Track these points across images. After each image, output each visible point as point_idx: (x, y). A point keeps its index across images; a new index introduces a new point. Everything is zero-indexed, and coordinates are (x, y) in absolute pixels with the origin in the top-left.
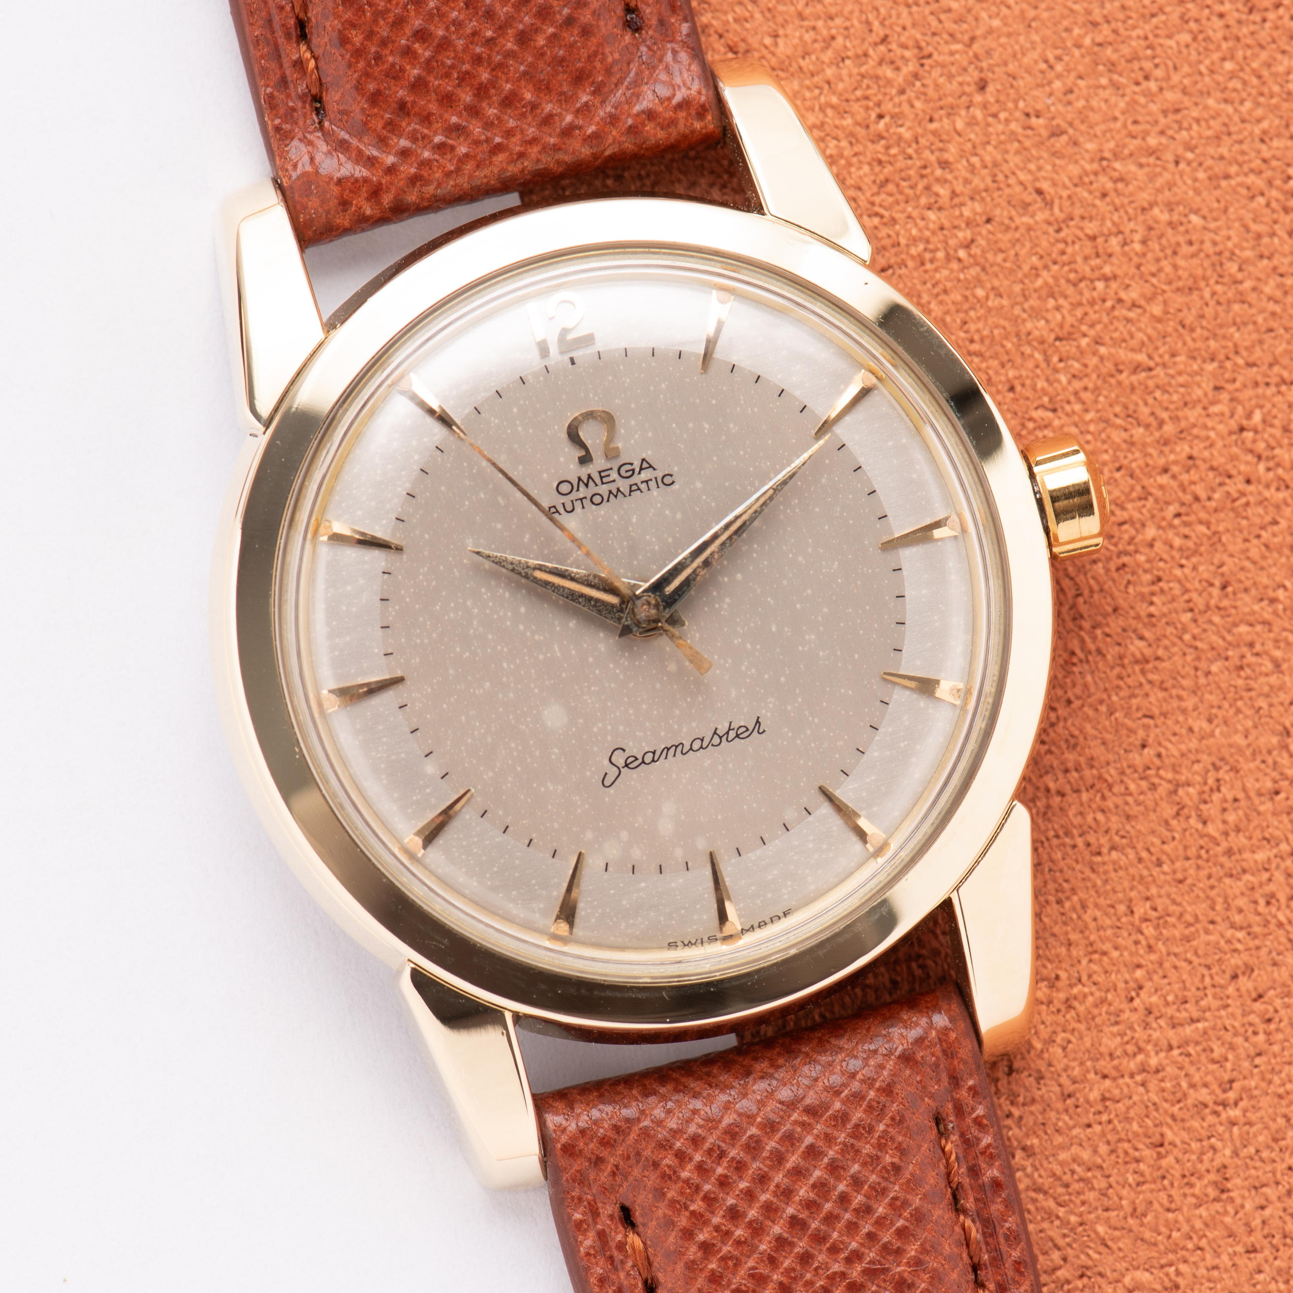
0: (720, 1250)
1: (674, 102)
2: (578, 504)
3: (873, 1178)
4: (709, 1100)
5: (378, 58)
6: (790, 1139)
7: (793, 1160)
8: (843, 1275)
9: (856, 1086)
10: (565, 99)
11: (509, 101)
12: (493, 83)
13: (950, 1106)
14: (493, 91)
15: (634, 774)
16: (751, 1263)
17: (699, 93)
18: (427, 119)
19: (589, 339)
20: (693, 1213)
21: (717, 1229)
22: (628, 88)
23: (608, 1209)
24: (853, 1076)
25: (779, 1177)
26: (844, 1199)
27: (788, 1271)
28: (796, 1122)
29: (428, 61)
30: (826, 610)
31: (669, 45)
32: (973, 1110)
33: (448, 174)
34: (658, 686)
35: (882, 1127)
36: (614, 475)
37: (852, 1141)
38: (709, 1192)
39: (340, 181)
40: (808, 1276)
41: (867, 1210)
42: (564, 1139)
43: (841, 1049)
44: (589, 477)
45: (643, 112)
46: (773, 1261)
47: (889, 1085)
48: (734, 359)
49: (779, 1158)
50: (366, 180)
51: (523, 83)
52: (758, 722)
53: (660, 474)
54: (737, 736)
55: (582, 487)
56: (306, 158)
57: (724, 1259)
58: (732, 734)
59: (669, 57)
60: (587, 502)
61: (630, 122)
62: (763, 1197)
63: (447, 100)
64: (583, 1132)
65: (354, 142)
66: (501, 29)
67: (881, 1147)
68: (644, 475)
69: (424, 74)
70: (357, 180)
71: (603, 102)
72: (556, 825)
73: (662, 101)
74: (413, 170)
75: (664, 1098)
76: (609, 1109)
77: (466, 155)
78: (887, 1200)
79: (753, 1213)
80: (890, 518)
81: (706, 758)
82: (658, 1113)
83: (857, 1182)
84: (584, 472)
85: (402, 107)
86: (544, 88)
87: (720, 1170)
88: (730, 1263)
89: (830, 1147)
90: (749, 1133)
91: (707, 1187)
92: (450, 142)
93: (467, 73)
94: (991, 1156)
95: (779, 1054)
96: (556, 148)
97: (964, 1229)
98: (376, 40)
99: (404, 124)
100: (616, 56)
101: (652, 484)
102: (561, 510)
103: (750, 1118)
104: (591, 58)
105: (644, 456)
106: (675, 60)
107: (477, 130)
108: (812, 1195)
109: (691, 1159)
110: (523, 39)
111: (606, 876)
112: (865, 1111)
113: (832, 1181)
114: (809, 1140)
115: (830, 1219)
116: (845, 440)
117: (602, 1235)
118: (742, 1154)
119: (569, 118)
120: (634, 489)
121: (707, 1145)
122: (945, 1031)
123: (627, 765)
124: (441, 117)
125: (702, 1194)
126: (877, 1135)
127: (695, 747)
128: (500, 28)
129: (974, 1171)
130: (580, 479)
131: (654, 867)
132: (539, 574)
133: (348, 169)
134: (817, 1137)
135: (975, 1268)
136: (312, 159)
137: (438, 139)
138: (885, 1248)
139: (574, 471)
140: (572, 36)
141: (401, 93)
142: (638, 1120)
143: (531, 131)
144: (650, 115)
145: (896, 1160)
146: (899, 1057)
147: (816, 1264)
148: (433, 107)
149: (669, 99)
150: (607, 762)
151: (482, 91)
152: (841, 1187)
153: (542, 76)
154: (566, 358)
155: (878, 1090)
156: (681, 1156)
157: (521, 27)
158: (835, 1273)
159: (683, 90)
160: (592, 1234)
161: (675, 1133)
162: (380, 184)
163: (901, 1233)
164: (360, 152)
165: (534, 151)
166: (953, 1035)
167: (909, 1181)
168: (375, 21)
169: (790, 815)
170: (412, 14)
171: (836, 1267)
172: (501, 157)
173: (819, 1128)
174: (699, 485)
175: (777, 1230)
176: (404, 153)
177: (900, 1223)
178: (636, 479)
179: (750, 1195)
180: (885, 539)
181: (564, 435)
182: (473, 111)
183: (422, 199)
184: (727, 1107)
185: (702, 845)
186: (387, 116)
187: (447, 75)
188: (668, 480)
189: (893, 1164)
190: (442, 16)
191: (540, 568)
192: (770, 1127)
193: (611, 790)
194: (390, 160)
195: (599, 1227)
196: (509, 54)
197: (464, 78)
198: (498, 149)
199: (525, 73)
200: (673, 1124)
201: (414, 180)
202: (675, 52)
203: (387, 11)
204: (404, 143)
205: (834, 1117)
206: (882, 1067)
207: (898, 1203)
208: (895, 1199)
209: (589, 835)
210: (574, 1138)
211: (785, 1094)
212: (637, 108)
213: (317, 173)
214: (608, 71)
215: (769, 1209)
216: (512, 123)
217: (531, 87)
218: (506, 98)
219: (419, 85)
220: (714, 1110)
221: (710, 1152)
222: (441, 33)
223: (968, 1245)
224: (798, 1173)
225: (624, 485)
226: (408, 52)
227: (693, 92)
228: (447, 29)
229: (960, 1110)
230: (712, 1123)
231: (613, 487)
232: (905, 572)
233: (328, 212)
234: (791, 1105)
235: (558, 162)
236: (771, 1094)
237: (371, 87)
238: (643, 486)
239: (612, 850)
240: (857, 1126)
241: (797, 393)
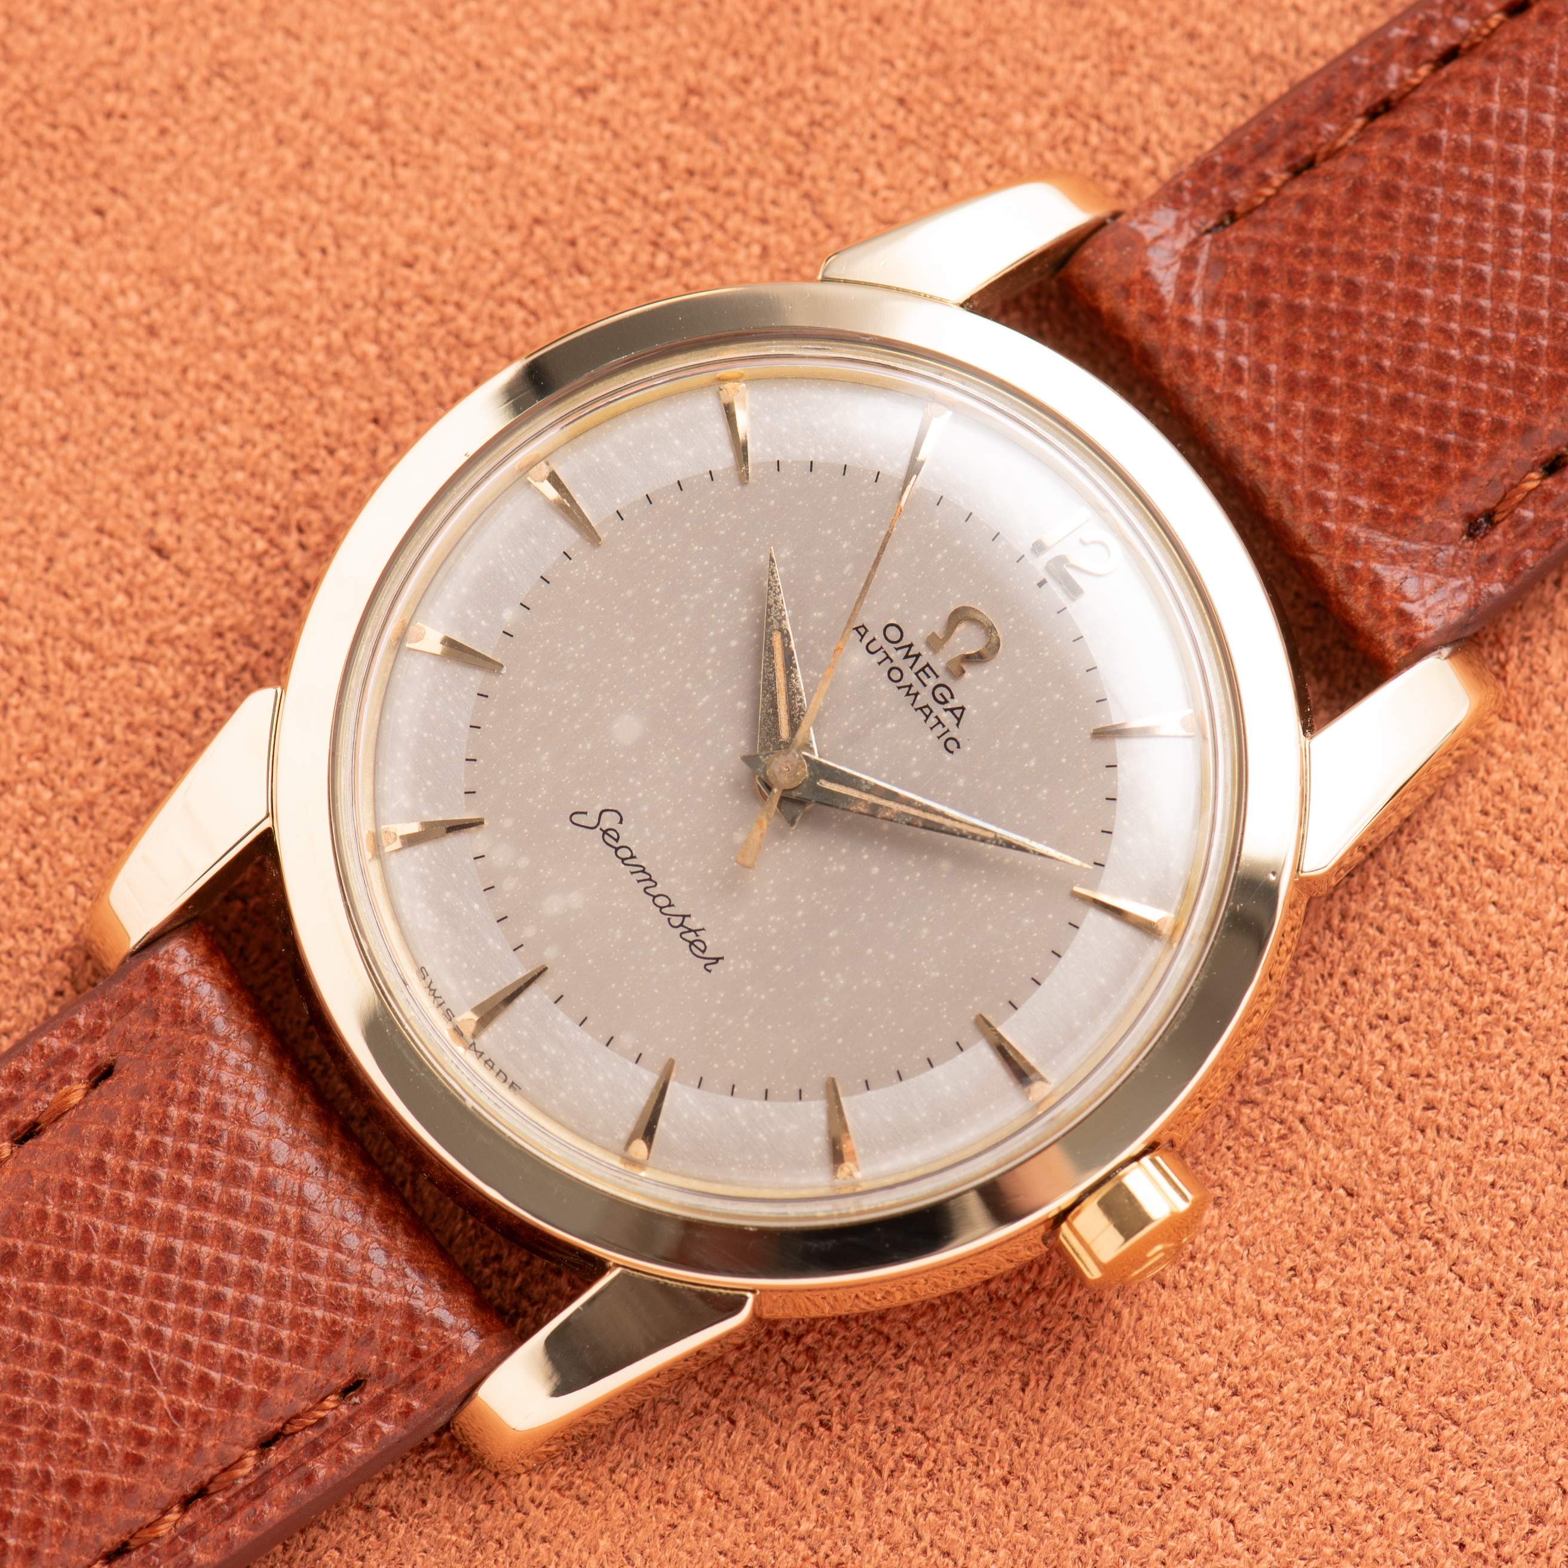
0: (102, 1183)
1: (1404, 605)
2: (881, 656)
3: (256, 1325)
4: (271, 1108)
5: (1305, 254)
6: (261, 1215)
7: (239, 1226)
8: (128, 1333)
9: (354, 1267)
10: (1351, 483)
11: (1321, 420)
12: (1333, 393)
13: (379, 1390)
14: (1324, 396)
15: (599, 844)
16: (100, 1224)
17: (1427, 629)
18: (1261, 337)
19: (1074, 590)
20: (132, 1137)
21: (125, 1170)
22: (1396, 547)
23: (102, 1050)
24: (366, 1259)
25: (212, 1218)
26: (216, 1300)
27: (108, 1268)
28: (284, 1213)
29: (1325, 310)
30: (879, 984)
31: (1469, 579)
32: (385, 1420)
33: (1209, 390)
34: (711, 830)
35: (319, 1313)
36: (931, 683)
37: (289, 1284)
38: (164, 1145)
39: (1146, 274)
40: (111, 1294)
41: (215, 1333)
42: (161, 966)
43: (393, 1237)
44: (918, 656)
45: (1376, 574)
46: (112, 1246)
47: (371, 1304)
48: (1123, 763)
49: (233, 1209)
50: (1161, 302)
51: (1348, 425)
52: (717, 959)
53: (954, 733)
54: (691, 943)
55: (902, 653)
56: (1158, 231)
57: (93, 1191)
58: (691, 936)
59: (1457, 583)
60: (887, 664)
61: (1358, 565)
62: (182, 1208)
63: (1292, 351)
64: (177, 982)
65: (1200, 272)
66: (1400, 375)
67: (295, 1323)
68: (946, 717)
69: (1309, 312)
70: (1156, 292)
71: (1368, 526)
72: (503, 781)
73: (1398, 590)
74: (1195, 348)
75: (254, 1057)
76: (216, 1002)
77: (1238, 400)
78: (236, 1350)
79: (159, 1204)
80: (1016, 1015)
81: (651, 917)
82: (233, 1057)
83: (241, 1308)
84: (919, 647)
85: (1262, 304)
86: (1354, 453)
87: (193, 1148)
88: (91, 1200)
89: (271, 1262)
90: (250, 1164)
91: (168, 1140)
92: (1246, 375)
93: (1331, 358)
94: (339, 1460)
95: (359, 1172)
96: (1292, 496)
97: (241, 1458)
98: (1324, 243)
99: (1243, 315)
100: (1428, 519)
101: (940, 730)
102: (866, 640)
103: (267, 1159)
104: (1411, 490)
105: (968, 707)
106: (1454, 591)
107: (1272, 399)
108: (206, 1262)
109: (195, 1110)
110: (1399, 403)
111: (469, 860)
112: (330, 1287)
113: (233, 1279)
114: (270, 1235)
115: (188, 1294)
116: (1083, 927)
117: (69, 1055)
118: (223, 1166)
119: (1331, 495)
120: (925, 711)
121: (217, 1123)
122: (462, 1350)
123: (605, 832)
124: (1270, 352)
125: (159, 1138)
126: (307, 1310)
127: (659, 901)
128: (1399, 372)
129: (314, 1449)
130: (910, 646)
131: (502, 911)
132: (777, 638)
133: (1166, 280)
134: (277, 1243)
135: (202, 1492)
136: (1161, 237)
137: (1243, 360)
138: (180, 1369)
139: (916, 635)
140: (1427, 459)
141: (1276, 297)
142: (216, 1038)
143: (1298, 460)
144: (1377, 584)
145: (287, 1344)
146: (410, 1306)
147: (128, 1297)
148: (1276, 340)
149: (1404, 598)
150: (599, 808)
151: (1319, 384)
152: (230, 1293)
153: (1365, 443)
154: (1044, 575)
155: (361, 1294)
156: (192, 1100)
157: (1410, 394)
158: (126, 1322)
159: (1422, 610)
160: (67, 1043)
161: (216, 1082)
162: (1164, 319)
163: (205, 1383)
164: (1190, 283)
165: (1280, 474)
166: (461, 1360)
167: (267, 1367)
168: (1345, 233)
169: (626, 1040)
170: (1371, 269)
171: (134, 1322)
172: (1254, 440)
173: (288, 1241)
174: (961, 782)
175: (151, 1238)
176: (1210, 331)
177: (216, 1376)
178: (938, 709)
179: (178, 1192)
180: (990, 1018)
181: (952, 608)
182: (1292, 385)
183: (1170, 376)
184: (271, 1130)
185: (550, 954)
186: (1244, 293)
187: (1319, 338)
188: (951, 745)
189: (280, 1342)
190: (1383, 302)
191: (785, 636)
192: (266, 1186)
193: (570, 827)
194: (1196, 318)
195: (79, 1049)
196: (1374, 396)
197: (1324, 358)
198: (1262, 431)
199: (1360, 423)
200: (226, 1077)
201: (1186, 355)
202: (1463, 587)
203: (1362, 240)
204: (1222, 325)
205: (307, 1254)
206: (390, 1288)
207: (237, 1364)
208: (241, 1358)
209: (508, 823)
210: (167, 974)
211: (312, 1190)
212: (1378, 567)
213: (1146, 247)
214: (1406, 518)
215: (171, 1220)
216: (1297, 434)
217: (1348, 436)
218: (1323, 414)
219: (1295, 312)
220: (260, 1117)
221: (211, 1128)
222: (1363, 309)
223: (224, 1470)
224: (226, 1237)
225: (926, 697)
226: (1326, 283)
227: (1424, 622)
228: (1371, 314)
229: (379, 1404)
230: (243, 1119)
231: (917, 687)
232: (960, 1057)
233: (1108, 278)
234: (302, 1202)
235: (1278, 507)
236: (304, 1174)
237: (1269, 262)
238: (932, 720)
239: (501, 856)
240: (308, 1284)
241: (1114, 850)
